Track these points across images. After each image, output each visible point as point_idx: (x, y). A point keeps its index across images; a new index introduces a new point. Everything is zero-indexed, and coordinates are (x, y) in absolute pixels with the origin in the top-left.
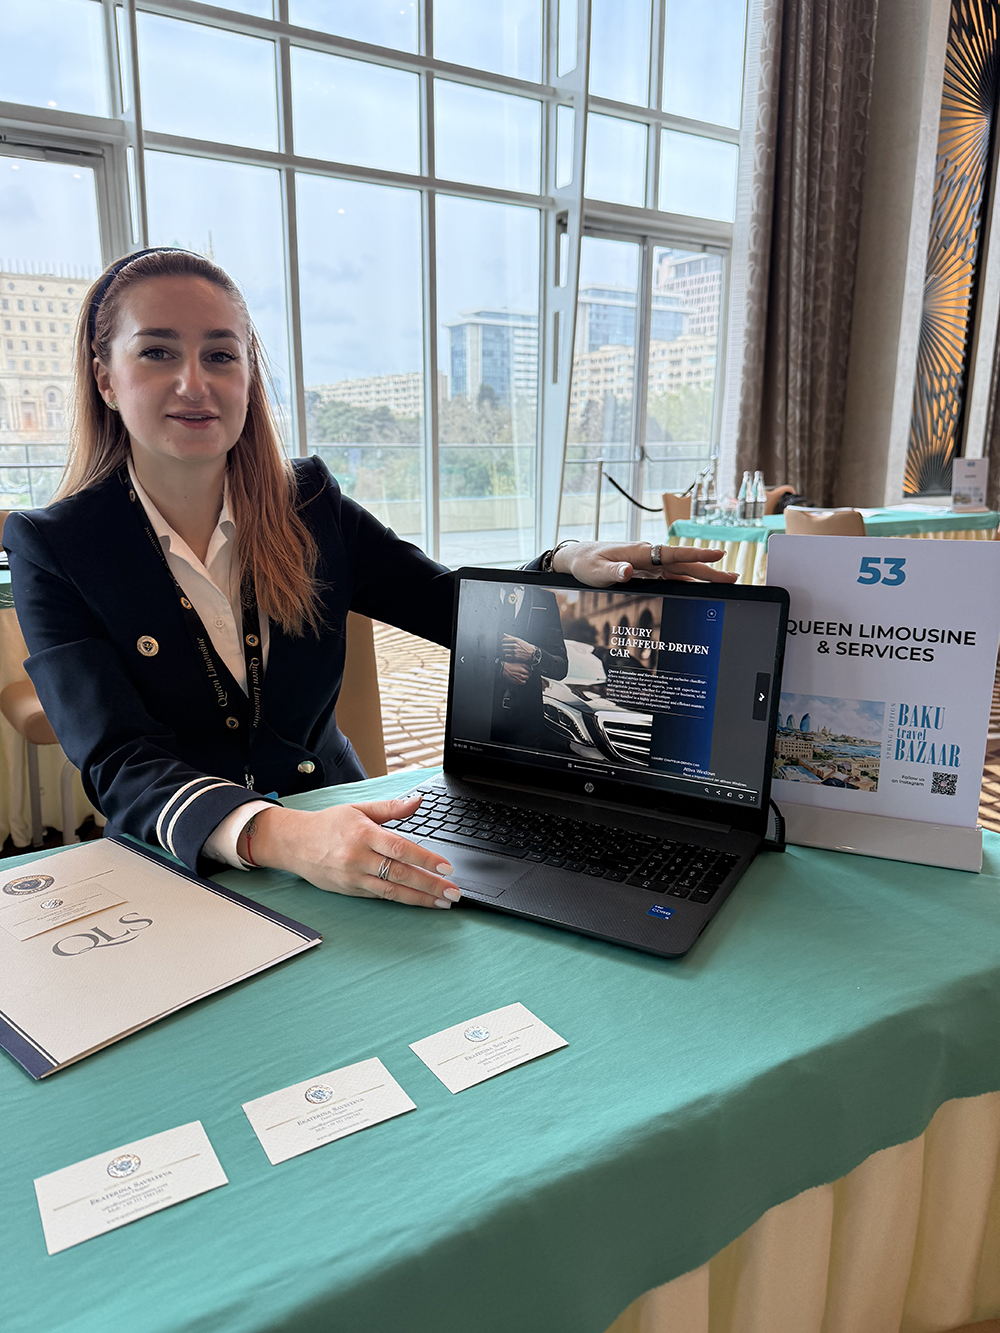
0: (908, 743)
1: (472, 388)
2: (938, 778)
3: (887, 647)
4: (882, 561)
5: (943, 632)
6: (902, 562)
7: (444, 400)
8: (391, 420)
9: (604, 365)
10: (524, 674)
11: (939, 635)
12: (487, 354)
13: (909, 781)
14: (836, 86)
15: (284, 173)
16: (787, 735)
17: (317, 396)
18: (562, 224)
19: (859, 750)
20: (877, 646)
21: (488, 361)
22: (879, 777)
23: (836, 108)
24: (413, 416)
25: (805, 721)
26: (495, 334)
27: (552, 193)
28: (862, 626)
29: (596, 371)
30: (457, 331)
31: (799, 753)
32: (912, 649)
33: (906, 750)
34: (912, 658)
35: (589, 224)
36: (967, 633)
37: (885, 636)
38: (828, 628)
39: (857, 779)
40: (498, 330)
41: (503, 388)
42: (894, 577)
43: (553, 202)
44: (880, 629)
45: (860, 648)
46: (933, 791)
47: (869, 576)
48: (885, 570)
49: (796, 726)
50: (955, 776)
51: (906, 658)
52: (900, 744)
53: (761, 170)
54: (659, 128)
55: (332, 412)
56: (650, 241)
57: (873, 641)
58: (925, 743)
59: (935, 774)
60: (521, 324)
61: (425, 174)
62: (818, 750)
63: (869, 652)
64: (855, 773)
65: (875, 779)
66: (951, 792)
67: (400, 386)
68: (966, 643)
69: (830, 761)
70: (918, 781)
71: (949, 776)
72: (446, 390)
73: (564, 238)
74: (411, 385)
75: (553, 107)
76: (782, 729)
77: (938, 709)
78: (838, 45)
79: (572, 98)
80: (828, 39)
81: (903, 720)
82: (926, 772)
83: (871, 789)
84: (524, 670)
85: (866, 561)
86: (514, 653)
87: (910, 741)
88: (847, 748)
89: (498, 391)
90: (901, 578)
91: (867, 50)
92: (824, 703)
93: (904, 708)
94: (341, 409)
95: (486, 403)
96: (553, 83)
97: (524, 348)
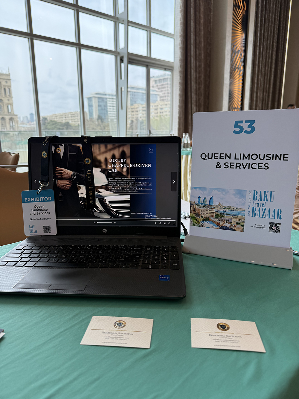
0: (257, 208)
1: (95, 116)
2: (272, 225)
3: (247, 163)
4: (244, 122)
5: (273, 155)
6: (253, 122)
7: (87, 120)
8: (70, 126)
9: (135, 110)
10: (68, 184)
11: (271, 156)
12: (99, 106)
13: (259, 226)
14: (202, 21)
15: (30, 40)
16: (203, 207)
17: (45, 119)
18: (122, 60)
19: (235, 212)
20: (242, 163)
21: (100, 108)
22: (245, 225)
23: (202, 28)
24: (77, 125)
25: (211, 200)
26: (102, 99)
27: (118, 50)
28: (235, 154)
29: (133, 112)
30: (90, 99)
31: (209, 215)
32: (259, 164)
33: (257, 212)
34: (259, 168)
35: (130, 60)
36: (284, 155)
37: (246, 158)
38: (220, 156)
39: (235, 226)
40: (103, 99)
41: (105, 116)
42: (250, 129)
43: (119, 53)
44: (244, 155)
45: (235, 165)
46: (270, 231)
47: (238, 130)
48: (245, 126)
49: (208, 203)
50: (280, 224)
51: (256, 168)
52: (254, 210)
53: (181, 45)
54: (150, 32)
55: (51, 124)
56: (149, 67)
57: (240, 161)
58: (265, 209)
59: (270, 223)
60: (111, 97)
61: (77, 42)
62: (217, 213)
63: (239, 167)
64: (233, 223)
65: (243, 226)
66: (278, 231)
67: (73, 116)
68: (284, 160)
69: (222, 218)
70: (262, 227)
71: (277, 224)
72: (87, 117)
73: (123, 65)
74: (76, 115)
75: (117, 24)
76: (202, 204)
77: (271, 192)
78: (202, 9)
79: (123, 21)
80: (199, 7)
81: (255, 198)
82: (266, 222)
83: (242, 231)
84: (68, 183)
85: (237, 122)
86: (62, 176)
87: (258, 208)
88: (230, 212)
89: (103, 117)
90: (253, 130)
91: (210, 12)
92: (219, 191)
93: (255, 192)
94: (54, 123)
95: (100, 121)
96: (117, 16)
97: (111, 104)
